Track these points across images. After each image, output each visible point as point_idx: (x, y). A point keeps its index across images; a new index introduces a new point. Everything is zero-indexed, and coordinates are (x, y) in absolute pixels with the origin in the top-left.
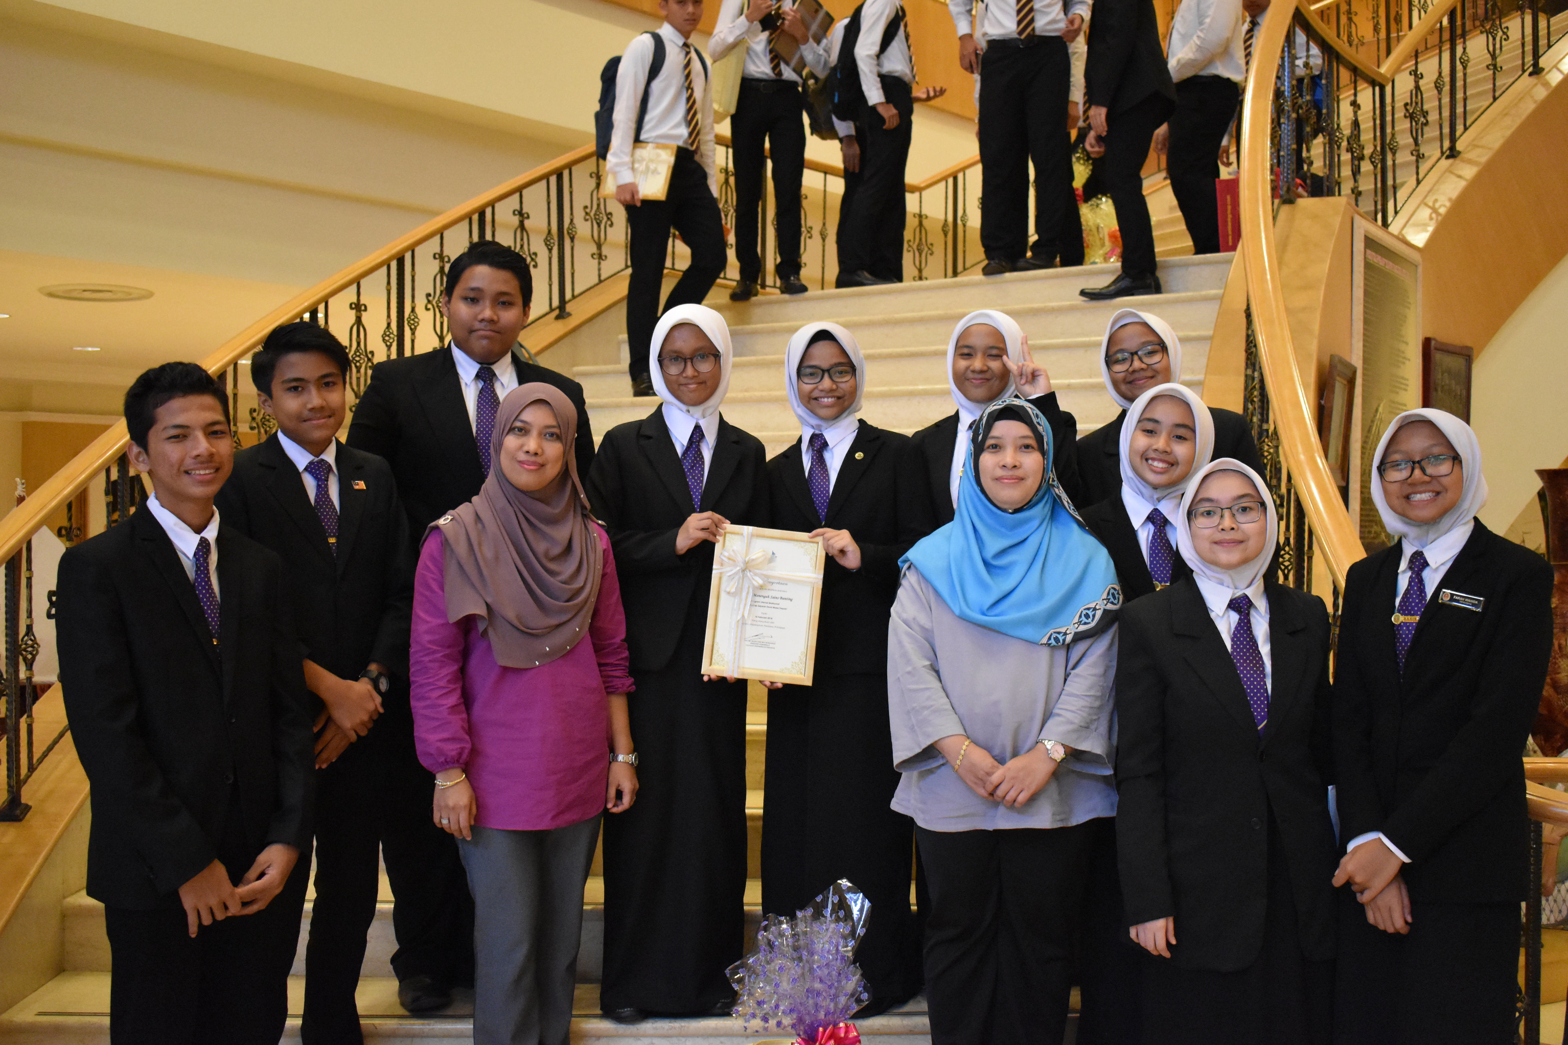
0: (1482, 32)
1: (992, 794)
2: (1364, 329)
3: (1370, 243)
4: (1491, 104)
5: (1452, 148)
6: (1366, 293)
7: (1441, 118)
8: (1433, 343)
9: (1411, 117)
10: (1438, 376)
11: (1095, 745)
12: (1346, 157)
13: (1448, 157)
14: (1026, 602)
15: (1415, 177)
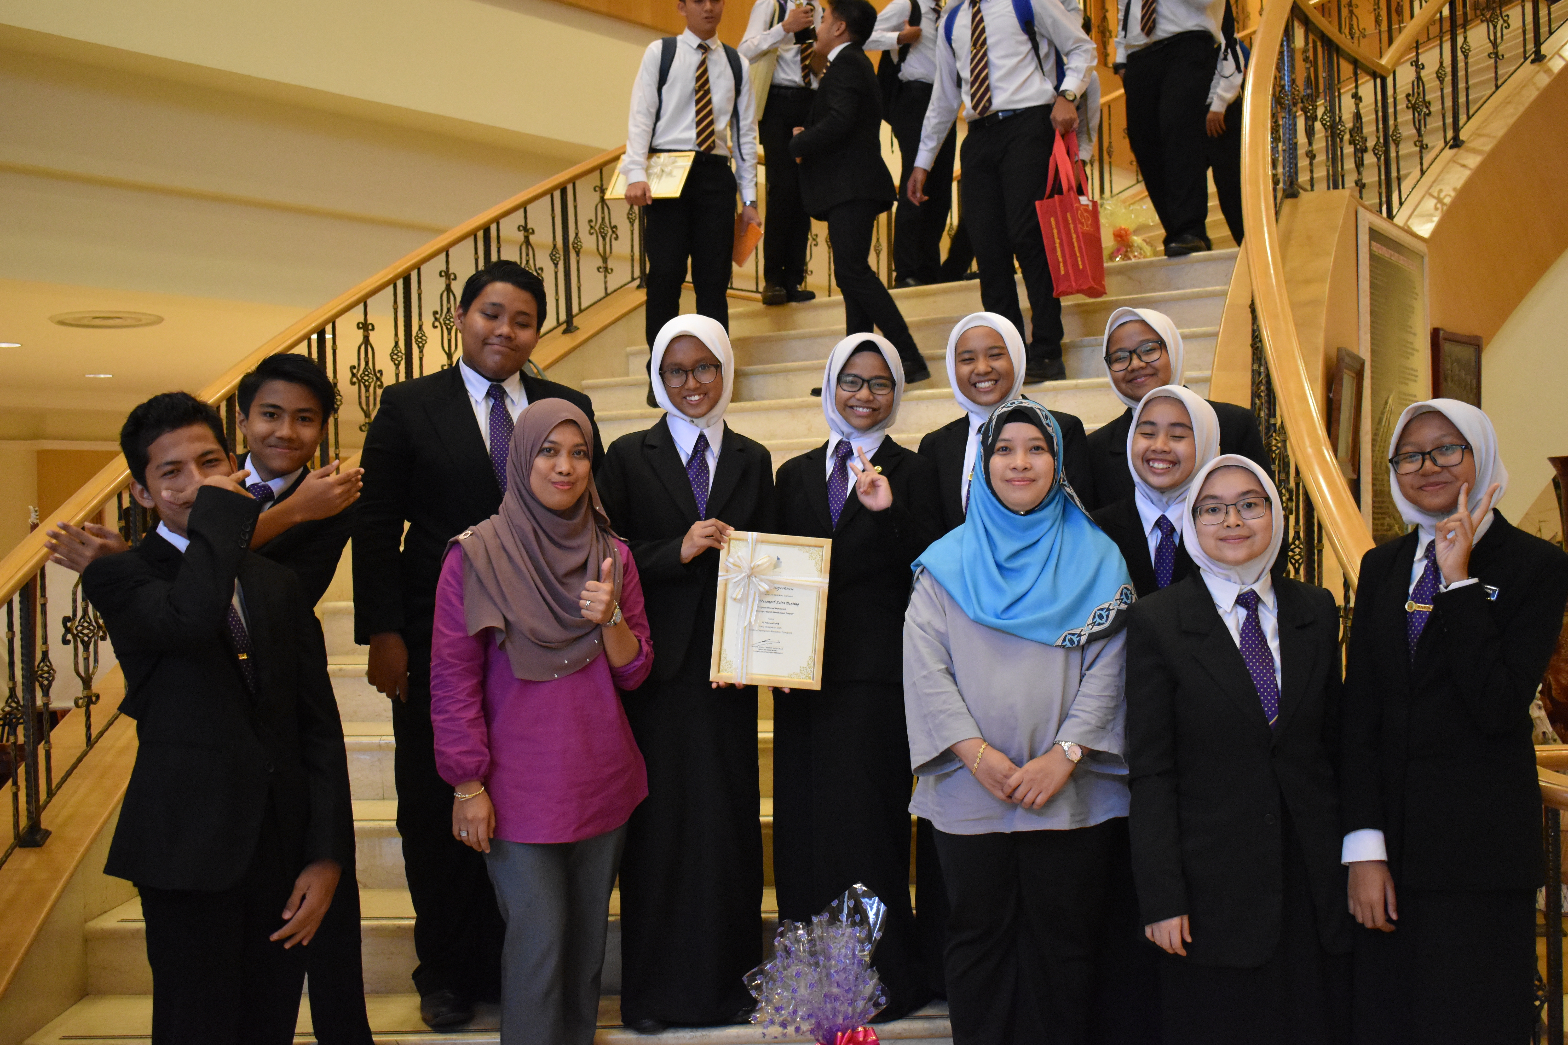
0: (1482, 21)
1: (1010, 797)
2: (1372, 322)
3: (1375, 234)
4: (1494, 93)
5: (1456, 138)
6: (1373, 285)
7: (1443, 108)
8: (1441, 333)
9: (1414, 108)
10: (1447, 366)
11: (1111, 745)
12: (1349, 150)
13: (1451, 147)
14: (1039, 605)
15: (1419, 167)
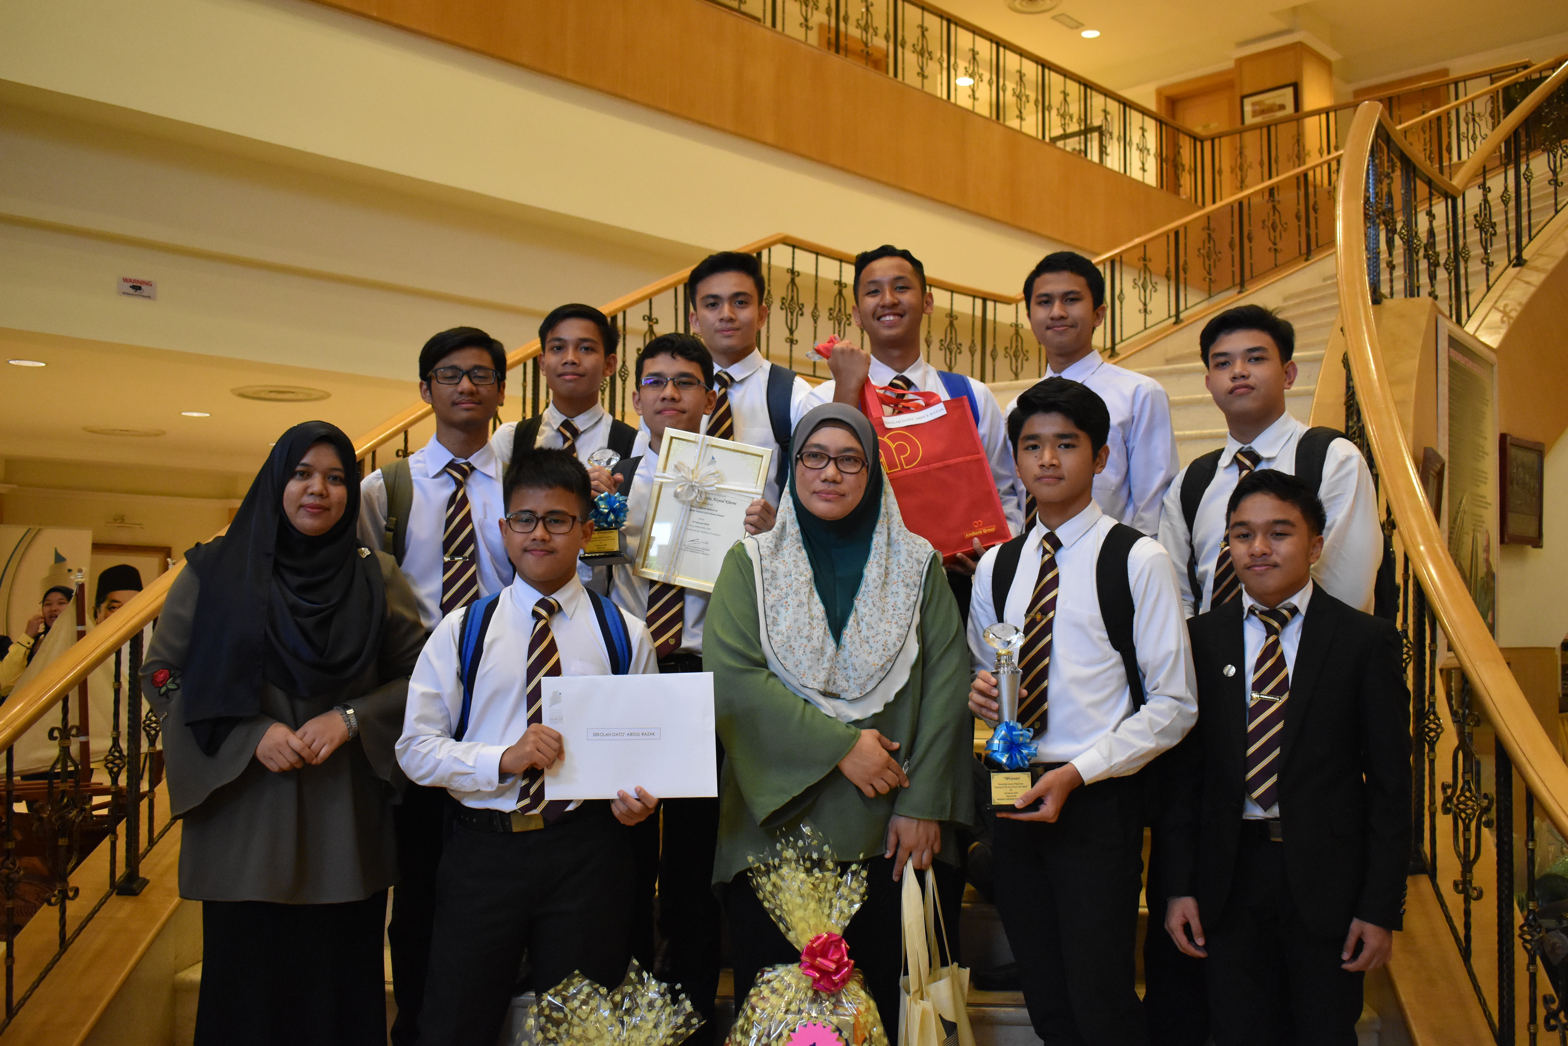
0: (1543, 151)
2: (1450, 425)
3: (1453, 342)
4: (1554, 217)
5: (1519, 257)
6: (1451, 390)
7: (1507, 230)
8: (1509, 438)
9: (1481, 228)
10: (1513, 470)
12: (1423, 263)
13: (1514, 266)
15: (1485, 283)
